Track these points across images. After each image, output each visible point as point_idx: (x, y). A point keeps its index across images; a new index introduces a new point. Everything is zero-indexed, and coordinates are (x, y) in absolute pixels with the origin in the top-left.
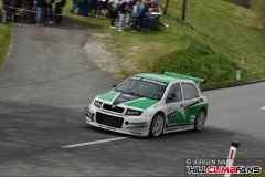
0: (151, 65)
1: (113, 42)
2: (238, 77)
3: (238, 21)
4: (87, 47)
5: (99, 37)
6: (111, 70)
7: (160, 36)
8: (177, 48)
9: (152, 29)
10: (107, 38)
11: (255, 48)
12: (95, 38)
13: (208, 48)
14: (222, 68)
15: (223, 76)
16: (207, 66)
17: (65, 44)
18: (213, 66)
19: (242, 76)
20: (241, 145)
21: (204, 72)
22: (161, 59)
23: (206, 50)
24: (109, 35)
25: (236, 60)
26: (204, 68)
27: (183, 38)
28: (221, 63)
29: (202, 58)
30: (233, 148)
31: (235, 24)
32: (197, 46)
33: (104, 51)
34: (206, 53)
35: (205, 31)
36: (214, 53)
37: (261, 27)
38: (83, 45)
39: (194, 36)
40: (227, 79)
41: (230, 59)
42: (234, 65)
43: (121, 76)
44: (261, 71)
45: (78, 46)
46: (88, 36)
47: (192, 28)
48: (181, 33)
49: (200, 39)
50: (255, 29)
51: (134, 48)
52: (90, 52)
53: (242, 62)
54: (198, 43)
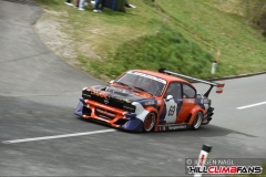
0: (113, 51)
1: (69, 22)
2: (213, 71)
3: (215, 6)
4: (39, 25)
5: (53, 15)
6: (66, 54)
7: (125, 18)
8: (144, 34)
9: (115, 10)
10: (63, 17)
11: (234, 39)
12: (49, 16)
13: (181, 35)
14: (195, 59)
15: (195, 68)
16: (178, 57)
17: (12, 21)
18: (185, 56)
19: (217, 70)
20: (212, 150)
21: (174, 63)
22: (125, 45)
23: (177, 37)
24: (65, 13)
25: (211, 51)
26: (174, 58)
27: (152, 23)
28: (193, 53)
29: (173, 46)
30: (204, 153)
31: (212, 9)
32: (168, 33)
33: (59, 33)
34: (178, 41)
35: (176, 15)
36: (187, 42)
37: (241, 14)
38: (34, 23)
39: (165, 20)
40: (200, 72)
41: (204, 49)
42: (209, 57)
43: (78, 62)
44: (239, 65)
45: (27, 24)
46: (40, 13)
47: (163, 11)
48: (150, 16)
49: (172, 25)
50: (235, 16)
51: (95, 31)
52: (41, 31)
53: (219, 53)
54: (168, 29)
